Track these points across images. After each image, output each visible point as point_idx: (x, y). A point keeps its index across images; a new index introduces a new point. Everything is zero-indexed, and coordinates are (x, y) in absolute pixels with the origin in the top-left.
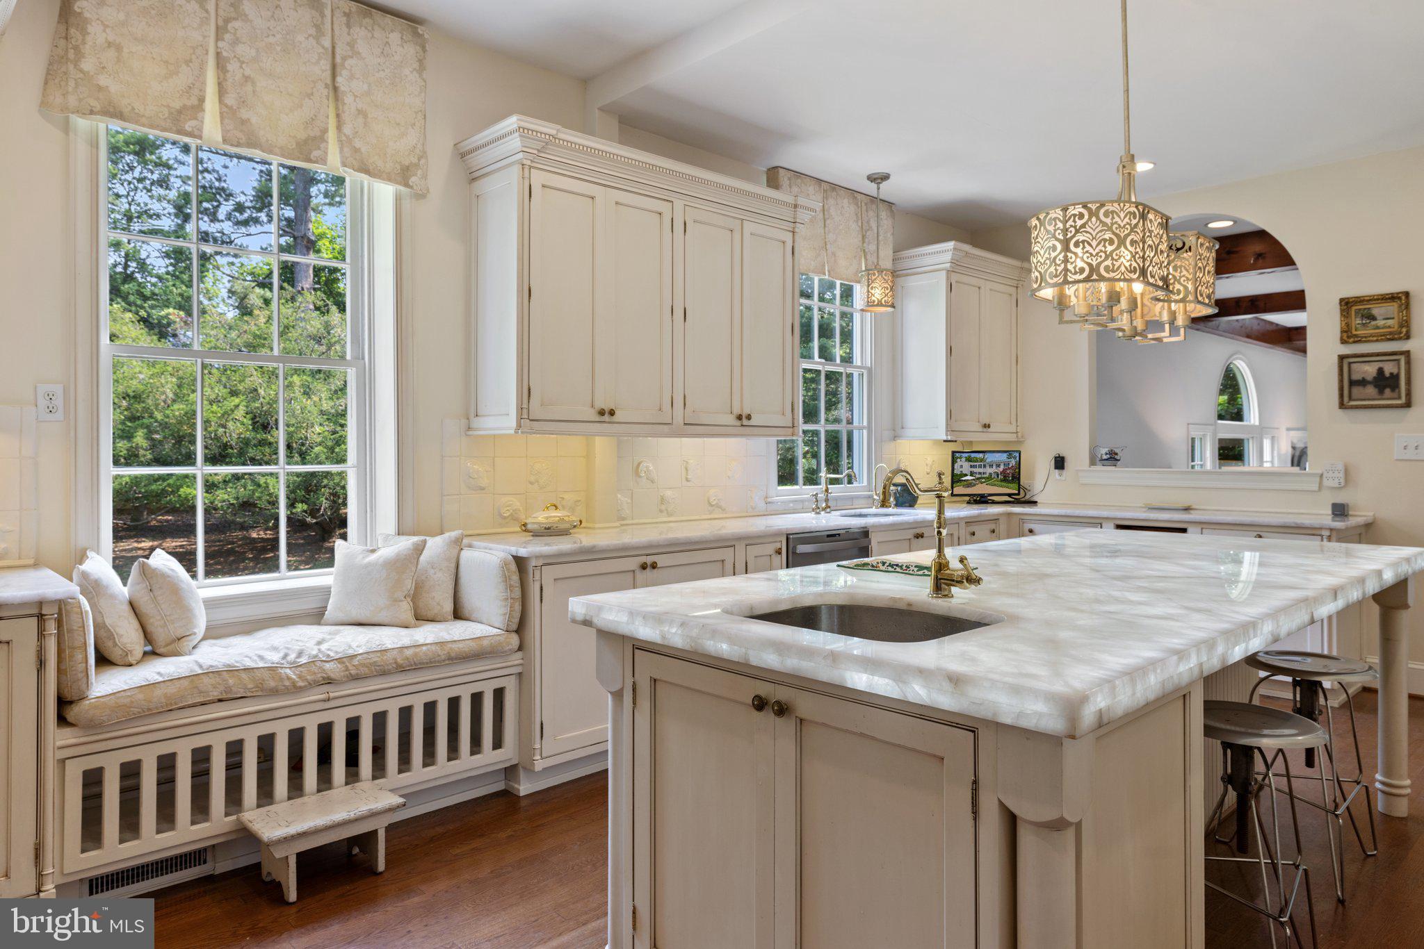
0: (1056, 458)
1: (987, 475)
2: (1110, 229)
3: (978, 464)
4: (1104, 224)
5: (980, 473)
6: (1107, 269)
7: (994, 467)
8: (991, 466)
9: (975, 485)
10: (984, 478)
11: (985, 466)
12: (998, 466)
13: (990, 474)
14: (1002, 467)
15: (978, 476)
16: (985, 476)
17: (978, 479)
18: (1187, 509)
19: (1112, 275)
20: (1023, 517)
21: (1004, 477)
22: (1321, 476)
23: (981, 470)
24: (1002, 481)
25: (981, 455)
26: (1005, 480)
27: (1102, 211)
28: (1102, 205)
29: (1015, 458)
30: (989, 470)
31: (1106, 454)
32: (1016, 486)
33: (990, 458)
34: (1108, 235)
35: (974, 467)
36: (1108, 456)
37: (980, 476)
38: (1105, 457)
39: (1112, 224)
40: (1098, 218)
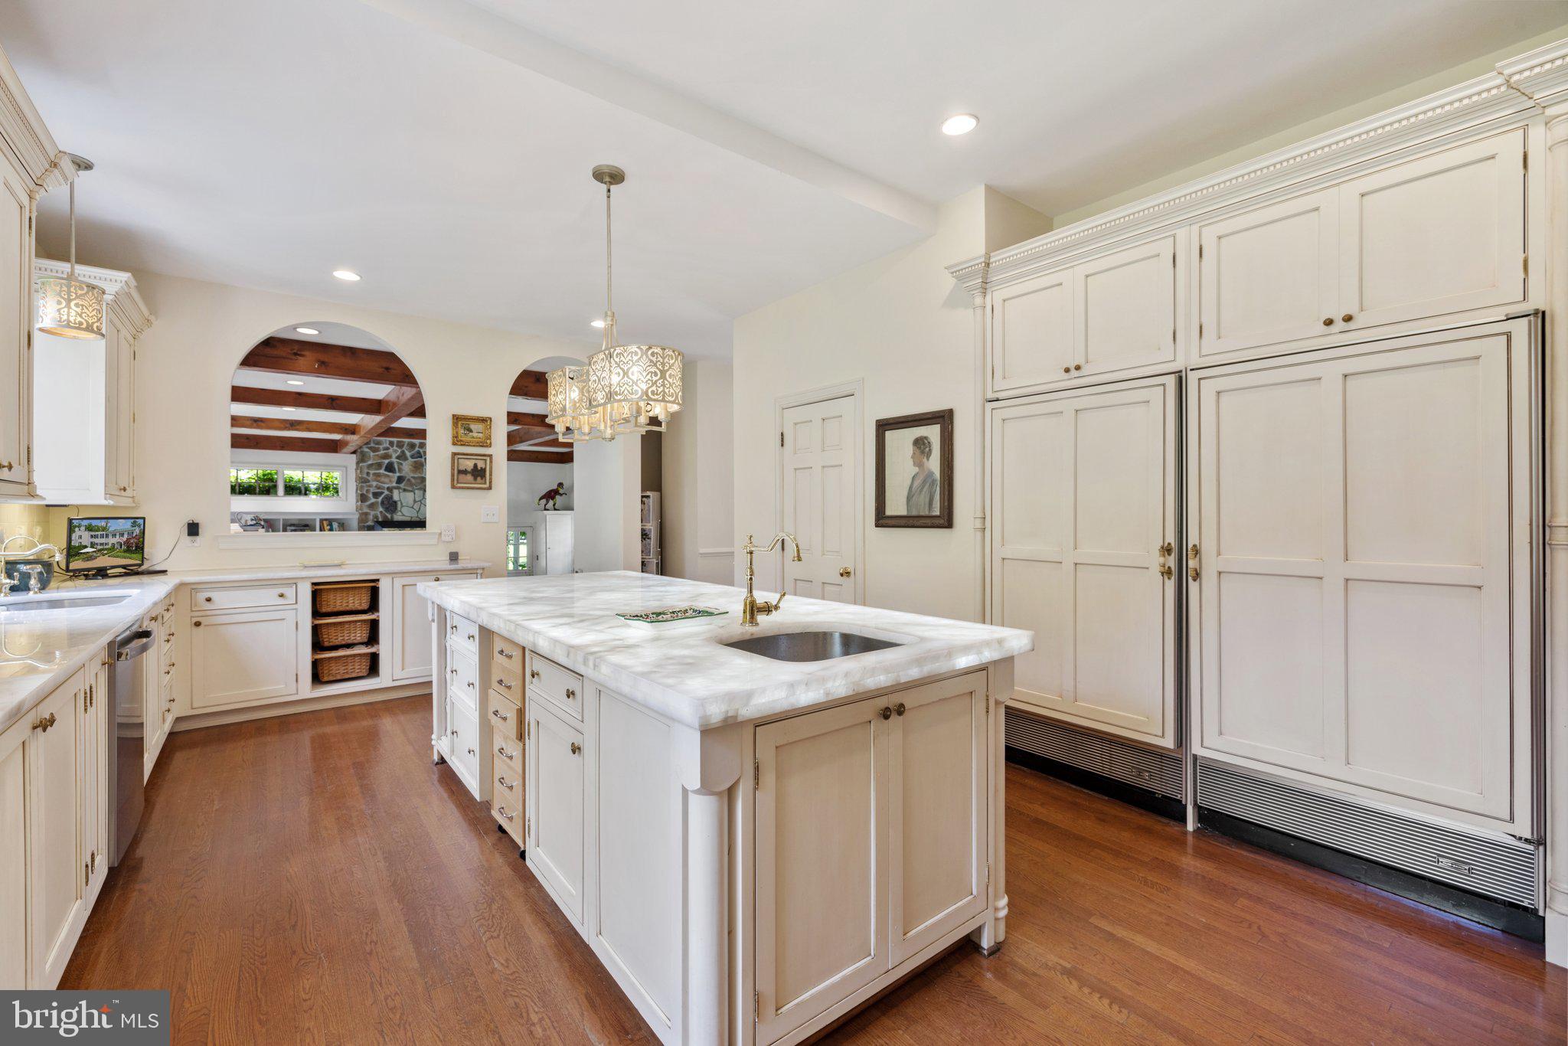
0: (189, 524)
1: (110, 546)
2: (655, 365)
3: (99, 533)
4: (651, 361)
5: (102, 544)
6: (653, 392)
7: (118, 536)
8: (114, 536)
9: (96, 558)
10: (106, 549)
11: (107, 536)
12: (122, 535)
13: (113, 545)
14: (126, 536)
15: (99, 547)
16: (107, 547)
17: (100, 550)
18: (339, 566)
19: (656, 397)
20: (194, 587)
21: (128, 547)
22: (441, 534)
23: (103, 540)
24: (125, 551)
25: (103, 523)
26: (128, 550)
27: (650, 352)
28: (650, 348)
29: (139, 526)
30: (111, 541)
31: (252, 520)
32: (140, 556)
33: (114, 526)
34: (653, 369)
35: (96, 537)
36: (255, 522)
37: (101, 547)
38: (250, 523)
39: (657, 362)
40: (647, 357)
